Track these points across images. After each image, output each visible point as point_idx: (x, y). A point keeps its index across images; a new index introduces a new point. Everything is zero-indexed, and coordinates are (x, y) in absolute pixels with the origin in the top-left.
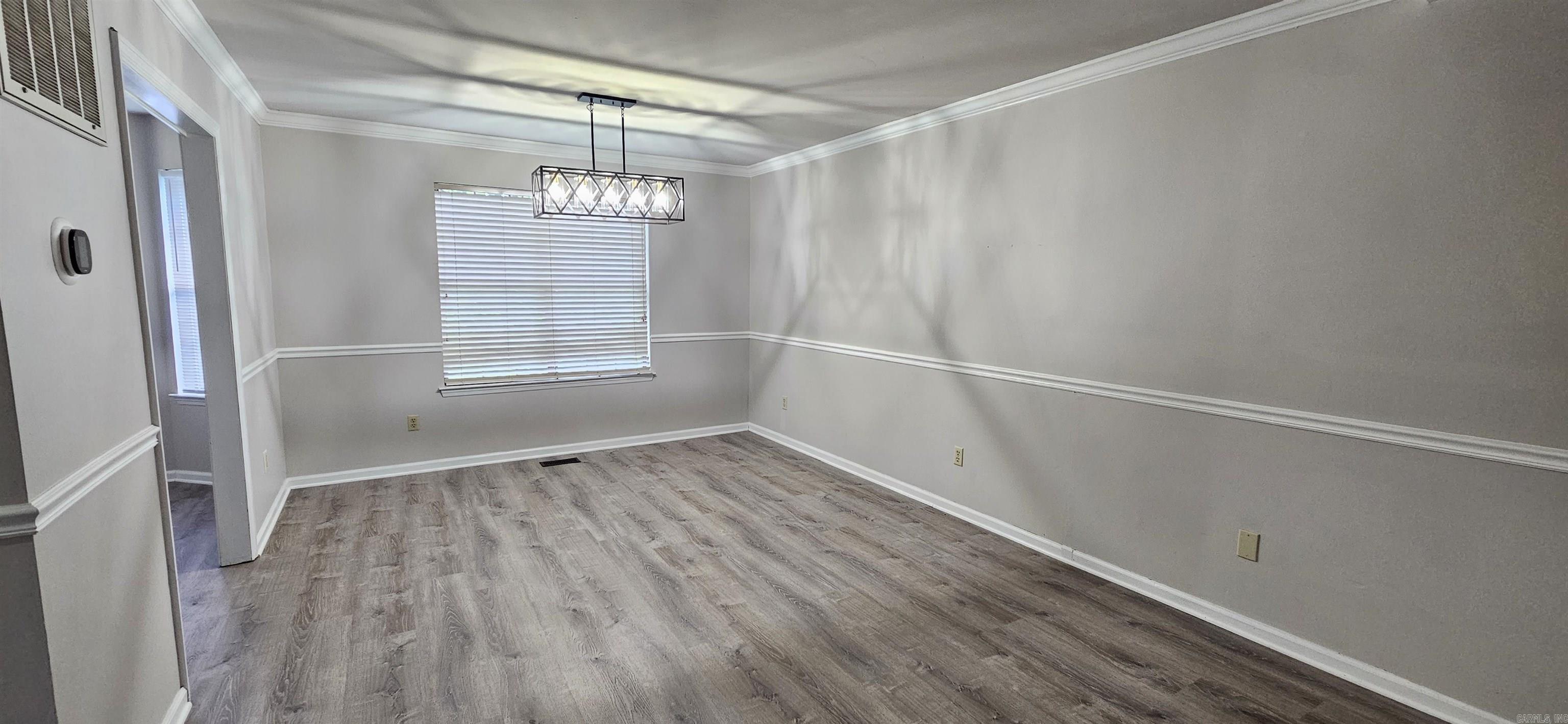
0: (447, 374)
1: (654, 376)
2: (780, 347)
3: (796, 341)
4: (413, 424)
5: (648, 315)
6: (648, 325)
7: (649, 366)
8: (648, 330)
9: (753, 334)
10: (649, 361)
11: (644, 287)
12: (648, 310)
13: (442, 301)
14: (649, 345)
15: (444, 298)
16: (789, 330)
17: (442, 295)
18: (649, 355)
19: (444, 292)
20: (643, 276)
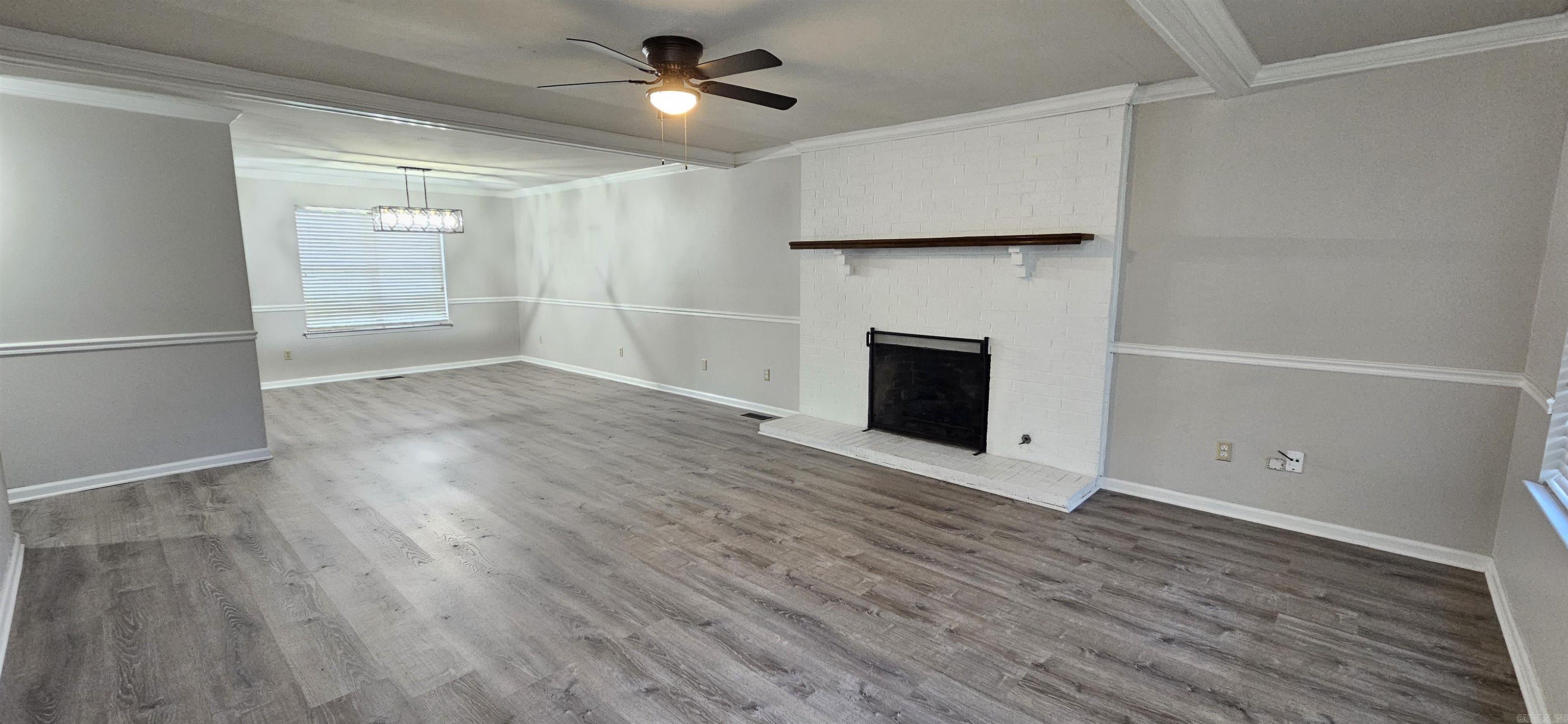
0: (308, 324)
1: (452, 325)
2: (536, 306)
3: (544, 300)
4: (288, 356)
5: (445, 286)
6: (446, 293)
7: (448, 319)
8: (446, 296)
9: (519, 298)
10: (448, 315)
11: (441, 268)
12: (445, 283)
13: (303, 279)
14: (447, 306)
15: (304, 277)
16: (541, 294)
17: (303, 275)
18: (447, 312)
19: (304, 273)
20: (441, 262)
